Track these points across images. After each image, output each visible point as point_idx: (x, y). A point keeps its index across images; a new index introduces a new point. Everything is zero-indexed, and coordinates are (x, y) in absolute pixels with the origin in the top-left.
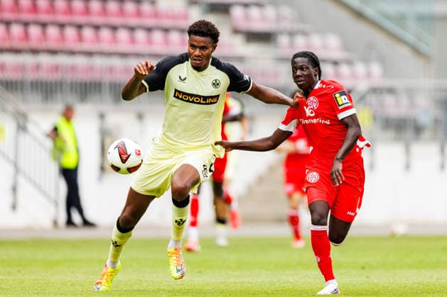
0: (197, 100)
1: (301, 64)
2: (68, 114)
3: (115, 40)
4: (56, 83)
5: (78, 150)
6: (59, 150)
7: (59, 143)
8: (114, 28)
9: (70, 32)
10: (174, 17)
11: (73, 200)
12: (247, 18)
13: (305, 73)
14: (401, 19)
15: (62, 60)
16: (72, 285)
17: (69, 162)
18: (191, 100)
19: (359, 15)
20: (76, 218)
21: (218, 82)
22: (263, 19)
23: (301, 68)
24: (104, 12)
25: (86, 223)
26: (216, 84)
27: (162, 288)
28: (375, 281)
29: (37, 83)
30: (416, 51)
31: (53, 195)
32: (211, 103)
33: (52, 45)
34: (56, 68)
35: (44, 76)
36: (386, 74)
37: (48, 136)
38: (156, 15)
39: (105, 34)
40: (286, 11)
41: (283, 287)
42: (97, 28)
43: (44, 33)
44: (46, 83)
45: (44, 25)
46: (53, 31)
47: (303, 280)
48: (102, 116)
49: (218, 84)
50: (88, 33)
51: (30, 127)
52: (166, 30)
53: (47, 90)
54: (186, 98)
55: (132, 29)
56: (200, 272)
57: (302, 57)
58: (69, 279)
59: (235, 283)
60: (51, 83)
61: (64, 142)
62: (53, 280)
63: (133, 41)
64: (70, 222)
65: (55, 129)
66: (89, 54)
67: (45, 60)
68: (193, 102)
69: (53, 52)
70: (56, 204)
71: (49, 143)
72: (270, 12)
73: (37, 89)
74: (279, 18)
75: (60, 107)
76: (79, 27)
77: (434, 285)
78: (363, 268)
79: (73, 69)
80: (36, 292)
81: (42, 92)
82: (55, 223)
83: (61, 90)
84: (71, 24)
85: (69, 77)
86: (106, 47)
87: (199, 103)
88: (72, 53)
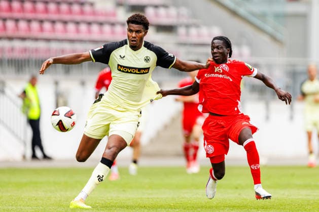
0: (134, 71)
1: (218, 45)
2: (33, 82)
3: (65, 31)
4: (25, 60)
5: (40, 107)
6: (27, 107)
7: (27, 102)
8: (65, 23)
9: (35, 25)
10: (106, 14)
11: (37, 141)
12: (157, 15)
13: (220, 51)
14: (263, 16)
15: (29, 44)
16: (36, 200)
17: (34, 115)
18: (129, 71)
19: (234, 13)
20: (39, 153)
21: (148, 58)
22: (168, 16)
23: (217, 47)
24: (58, 11)
25: (45, 157)
26: (147, 60)
27: (98, 202)
28: (245, 197)
29: (12, 60)
30: (274, 38)
31: (22, 138)
32: (144, 73)
33: (22, 34)
34: (25, 50)
35: (16, 55)
36: (252, 54)
37: (19, 96)
38: (94, 13)
39: (59, 26)
40: (184, 11)
41: (181, 201)
42: (53, 22)
43: (17, 26)
44: (18, 60)
45: (17, 20)
46: (23, 25)
47: (195, 196)
48: (56, 83)
49: (148, 60)
50: (47, 26)
51: (7, 91)
52: (101, 24)
53: (19, 65)
54: (125, 70)
55: (77, 23)
56: (124, 191)
57: (219, 39)
58: (33, 195)
59: (148, 198)
60: (22, 61)
61: (30, 101)
62: (23, 196)
63: (78, 31)
64: (34, 156)
65: (24, 92)
66: (48, 40)
67: (17, 44)
68: (131, 73)
69: (23, 39)
70: (25, 144)
71: (20, 102)
72: (173, 11)
73: (12, 65)
74: (179, 15)
75: (27, 77)
76: (41, 22)
77: (285, 200)
78: (237, 188)
79: (37, 50)
80: (11, 204)
81: (15, 66)
82: (24, 157)
83: (28, 65)
84: (35, 20)
85: (34, 56)
86: (59, 35)
87: (136, 73)
88: (36, 39)
